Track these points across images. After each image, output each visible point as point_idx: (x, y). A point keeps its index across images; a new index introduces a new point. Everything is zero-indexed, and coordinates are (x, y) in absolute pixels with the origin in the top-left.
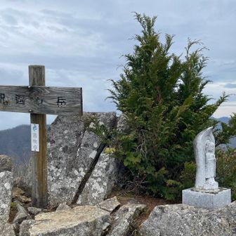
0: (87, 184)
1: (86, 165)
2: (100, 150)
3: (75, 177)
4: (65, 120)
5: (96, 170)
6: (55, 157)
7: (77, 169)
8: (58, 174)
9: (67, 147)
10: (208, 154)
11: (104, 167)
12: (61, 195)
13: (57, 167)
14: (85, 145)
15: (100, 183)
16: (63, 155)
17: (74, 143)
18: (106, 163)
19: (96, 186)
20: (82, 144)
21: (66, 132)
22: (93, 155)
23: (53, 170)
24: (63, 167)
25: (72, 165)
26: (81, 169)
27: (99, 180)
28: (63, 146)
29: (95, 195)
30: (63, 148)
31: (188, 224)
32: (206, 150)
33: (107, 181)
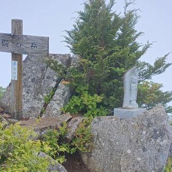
0: (49, 105)
1: (48, 91)
2: (58, 81)
3: (40, 100)
4: (32, 59)
5: (55, 95)
6: (25, 86)
7: (42, 94)
8: (28, 98)
9: (34, 78)
10: (132, 85)
11: (61, 93)
12: (30, 112)
13: (27, 92)
14: (47, 78)
15: (58, 104)
16: (31, 84)
17: (40, 76)
18: (62, 91)
19: (55, 106)
20: (46, 77)
21: (33, 68)
22: (53, 84)
23: (24, 95)
24: (32, 93)
25: (38, 91)
26: (45, 94)
27: (58, 102)
28: (32, 78)
29: (55, 112)
30: (32, 80)
31: (114, 127)
32: (131, 82)
33: (63, 102)
